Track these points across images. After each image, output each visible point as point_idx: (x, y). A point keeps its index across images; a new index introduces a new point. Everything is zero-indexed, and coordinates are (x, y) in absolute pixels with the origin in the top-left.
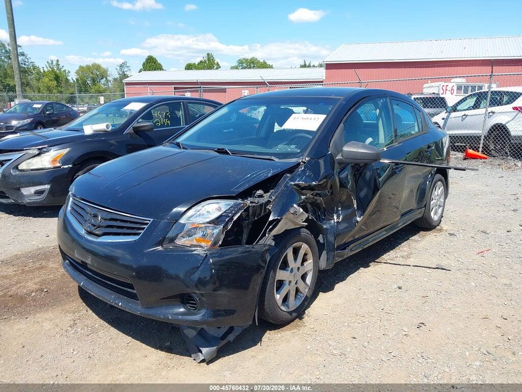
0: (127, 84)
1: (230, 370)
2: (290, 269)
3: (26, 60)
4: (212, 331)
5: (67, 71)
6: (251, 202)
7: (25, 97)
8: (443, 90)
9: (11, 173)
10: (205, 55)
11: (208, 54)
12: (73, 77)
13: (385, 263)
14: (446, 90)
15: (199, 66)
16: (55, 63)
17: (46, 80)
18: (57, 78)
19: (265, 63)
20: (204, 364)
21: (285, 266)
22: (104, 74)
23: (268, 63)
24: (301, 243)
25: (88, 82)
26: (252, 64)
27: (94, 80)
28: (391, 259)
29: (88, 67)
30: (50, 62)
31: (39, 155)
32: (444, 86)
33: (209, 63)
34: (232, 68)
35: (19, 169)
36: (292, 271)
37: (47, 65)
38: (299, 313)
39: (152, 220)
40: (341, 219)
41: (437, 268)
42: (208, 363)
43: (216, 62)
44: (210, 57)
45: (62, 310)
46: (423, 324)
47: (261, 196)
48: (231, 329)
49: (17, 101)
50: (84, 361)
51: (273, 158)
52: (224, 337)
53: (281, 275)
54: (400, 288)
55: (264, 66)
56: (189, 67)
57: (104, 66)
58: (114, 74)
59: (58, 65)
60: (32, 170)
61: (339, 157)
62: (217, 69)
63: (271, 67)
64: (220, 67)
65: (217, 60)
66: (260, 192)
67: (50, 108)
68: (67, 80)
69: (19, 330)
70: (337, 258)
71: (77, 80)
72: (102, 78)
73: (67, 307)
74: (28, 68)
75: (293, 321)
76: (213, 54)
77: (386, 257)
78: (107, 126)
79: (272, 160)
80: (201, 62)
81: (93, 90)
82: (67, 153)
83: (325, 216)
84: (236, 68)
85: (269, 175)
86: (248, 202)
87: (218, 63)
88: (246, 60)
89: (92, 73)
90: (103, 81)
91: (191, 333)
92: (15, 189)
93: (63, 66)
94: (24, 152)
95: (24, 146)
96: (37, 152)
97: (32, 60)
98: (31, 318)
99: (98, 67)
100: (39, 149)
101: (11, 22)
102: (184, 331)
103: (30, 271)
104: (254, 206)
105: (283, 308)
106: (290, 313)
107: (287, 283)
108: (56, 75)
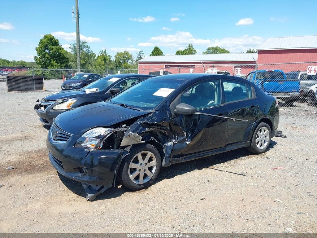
0: (140, 63)
1: (98, 205)
2: (140, 163)
3: (89, 50)
4: (94, 187)
5: (110, 56)
6: (118, 130)
7: (81, 71)
8: (309, 70)
9: (49, 111)
10: (188, 46)
11: (189, 45)
12: (113, 58)
13: (212, 169)
14: (311, 70)
15: (185, 52)
16: (104, 51)
17: (99, 60)
18: (105, 60)
19: (225, 49)
20: (89, 202)
21: (136, 161)
22: (130, 57)
23: (226, 50)
24: (147, 152)
25: (121, 62)
26: (216, 50)
27: (124, 60)
28: (218, 167)
29: (122, 54)
30: (102, 51)
31: (62, 103)
32: (309, 68)
33: (190, 51)
34: (204, 53)
35: (54, 109)
36: (141, 164)
37: (100, 53)
38: (146, 186)
39: (72, 135)
40: (177, 142)
41: (240, 174)
42: (91, 201)
43: (194, 50)
44: (190, 47)
45: (47, 173)
46: (204, 198)
47: (125, 127)
48: (103, 187)
49: (77, 73)
50: (44, 194)
51: (140, 109)
52: (99, 190)
53: (132, 165)
54: (208, 181)
55: (224, 51)
56: (178, 53)
57: (130, 53)
58: (135, 57)
59: (105, 52)
60: (59, 110)
61: (175, 111)
62: (194, 54)
63: (228, 52)
64: (196, 52)
65: (195, 48)
66: (125, 125)
67: (91, 77)
68: (110, 61)
69: (26, 179)
70: (174, 162)
71: (116, 61)
72: (129, 60)
73: (50, 172)
74: (90, 54)
75: (142, 189)
76: (192, 45)
77: (216, 166)
78: (97, 90)
79: (140, 111)
80: (185, 50)
81: (123, 67)
82: (75, 102)
83: (167, 140)
84: (206, 53)
85: (131, 118)
86: (116, 130)
87: (195, 50)
88: (213, 48)
89: (123, 57)
90: (130, 61)
91: (85, 187)
92: (51, 118)
93: (108, 53)
94: (56, 101)
95: (57, 98)
96: (62, 102)
97: (92, 50)
98: (33, 175)
99: (126, 53)
100: (62, 100)
101: (78, 33)
102: (82, 185)
103: (43, 156)
104: (119, 132)
105: (134, 182)
106: (140, 185)
107: (138, 170)
108: (104, 58)
